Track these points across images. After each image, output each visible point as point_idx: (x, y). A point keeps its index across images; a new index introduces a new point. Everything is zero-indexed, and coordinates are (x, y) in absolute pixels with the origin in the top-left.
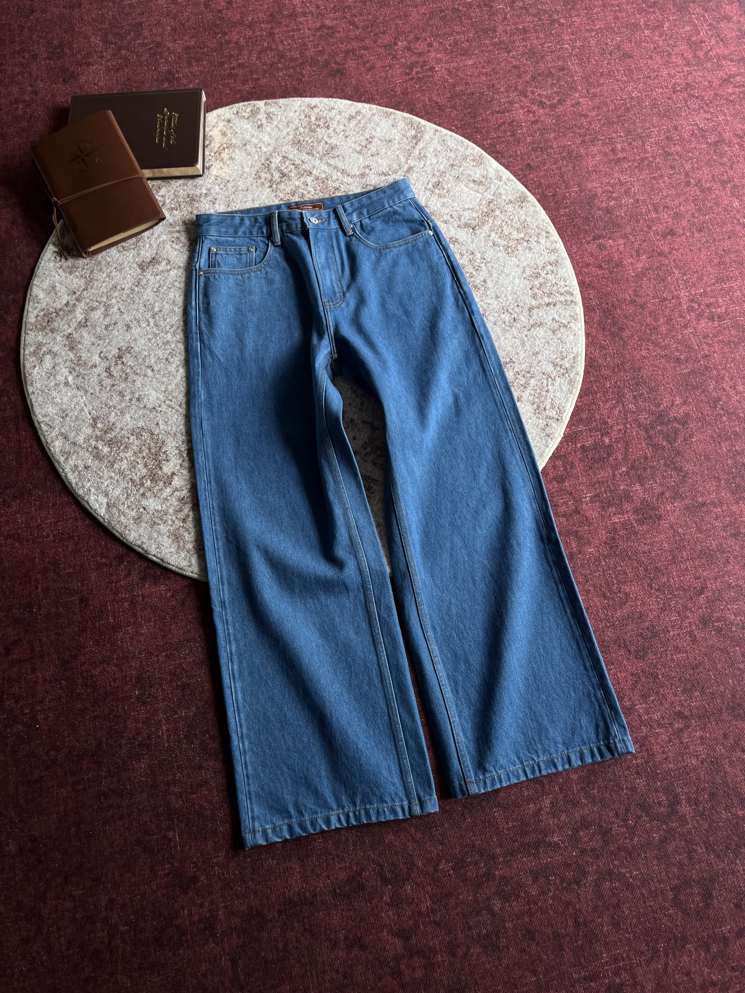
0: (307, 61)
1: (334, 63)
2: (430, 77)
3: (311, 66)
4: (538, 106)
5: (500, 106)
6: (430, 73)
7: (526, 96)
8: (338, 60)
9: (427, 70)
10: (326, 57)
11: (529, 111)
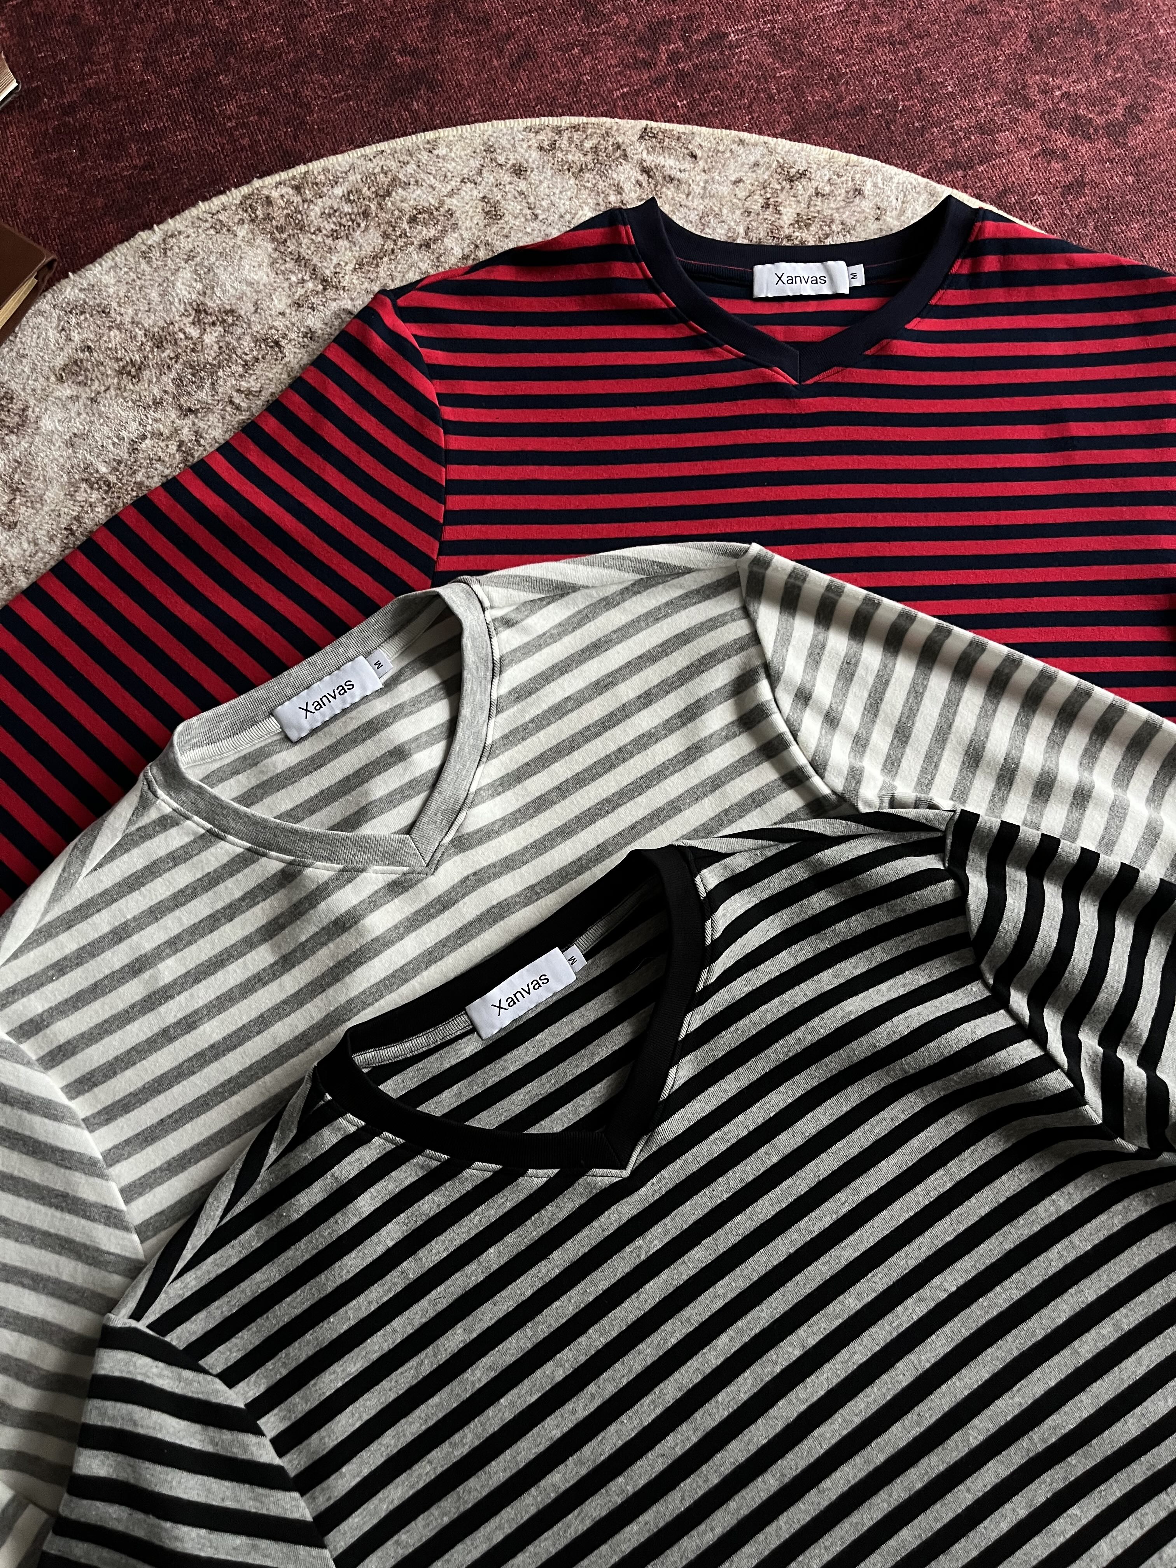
0: (312, 55)
1: (402, 52)
2: (713, 67)
3: (325, 71)
4: (1072, 133)
5: (953, 144)
6: (714, 55)
7: (1029, 105)
8: (412, 38)
9: (704, 43)
10: (372, 32)
11: (1049, 154)
